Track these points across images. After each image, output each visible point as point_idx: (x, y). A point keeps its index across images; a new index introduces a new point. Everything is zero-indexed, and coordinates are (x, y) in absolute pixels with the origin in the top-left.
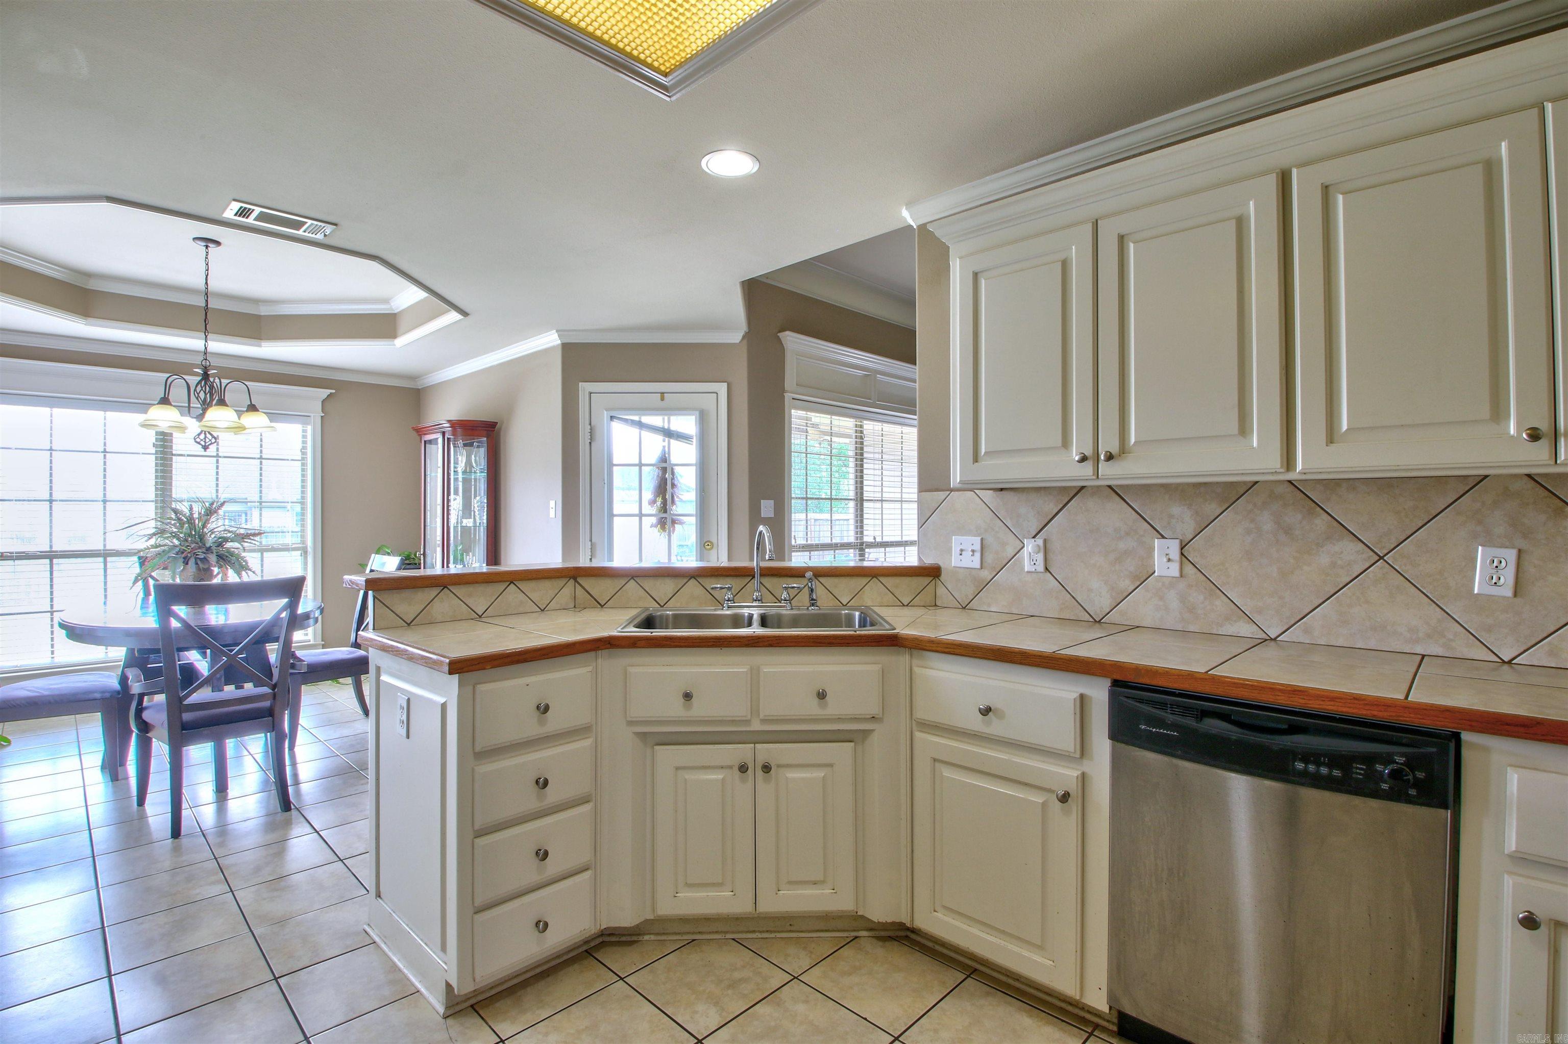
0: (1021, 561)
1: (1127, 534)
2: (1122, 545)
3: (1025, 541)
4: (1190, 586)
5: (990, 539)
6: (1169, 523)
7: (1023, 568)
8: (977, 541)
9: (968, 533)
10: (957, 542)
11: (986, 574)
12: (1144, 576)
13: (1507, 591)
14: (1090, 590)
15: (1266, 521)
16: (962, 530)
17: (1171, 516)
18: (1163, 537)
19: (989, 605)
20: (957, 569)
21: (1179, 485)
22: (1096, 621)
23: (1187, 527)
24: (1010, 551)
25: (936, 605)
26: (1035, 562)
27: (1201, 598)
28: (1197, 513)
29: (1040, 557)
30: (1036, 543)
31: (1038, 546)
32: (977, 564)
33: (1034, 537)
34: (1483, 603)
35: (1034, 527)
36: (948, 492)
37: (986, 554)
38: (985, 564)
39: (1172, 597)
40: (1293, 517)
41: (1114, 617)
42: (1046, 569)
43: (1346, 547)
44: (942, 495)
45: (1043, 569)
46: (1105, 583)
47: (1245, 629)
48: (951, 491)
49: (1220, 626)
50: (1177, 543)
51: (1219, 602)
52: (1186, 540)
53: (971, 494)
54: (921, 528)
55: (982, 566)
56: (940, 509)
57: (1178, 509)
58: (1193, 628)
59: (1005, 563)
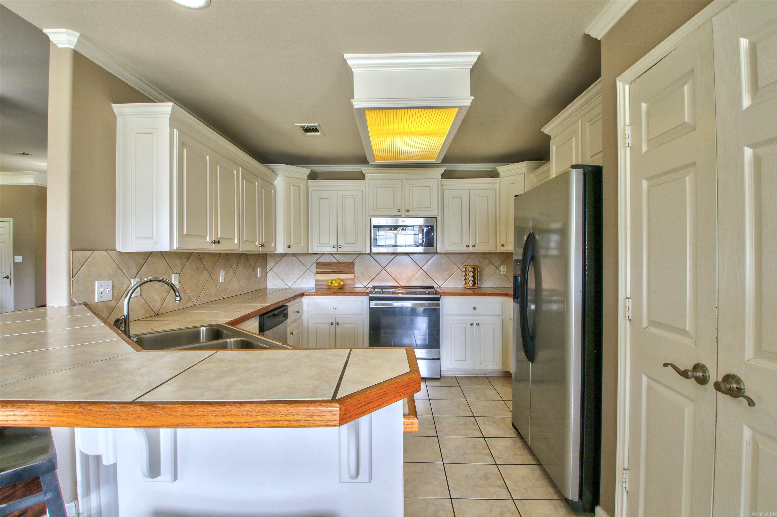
1: (166, 273)
3: (132, 281)
5: (116, 281)
6: (176, 267)
8: (110, 283)
9: (105, 278)
10: (98, 286)
11: (115, 302)
14: (155, 301)
15: (194, 265)
16: (100, 277)
17: (176, 265)
18: (174, 273)
20: (99, 303)
22: (156, 314)
23: (179, 269)
24: (125, 287)
28: (182, 263)
32: (111, 298)
33: (135, 278)
34: (221, 284)
35: (134, 271)
36: (92, 251)
37: (115, 290)
38: (114, 296)
40: (198, 264)
41: (162, 311)
42: (141, 295)
43: (206, 273)
44: (88, 253)
45: (140, 295)
46: (159, 296)
47: (190, 304)
48: (94, 251)
49: (186, 304)
50: (178, 275)
51: (186, 296)
52: (179, 273)
53: (105, 253)
54: (73, 277)
55: (113, 299)
56: (88, 262)
57: (178, 262)
58: (181, 308)
59: (122, 294)
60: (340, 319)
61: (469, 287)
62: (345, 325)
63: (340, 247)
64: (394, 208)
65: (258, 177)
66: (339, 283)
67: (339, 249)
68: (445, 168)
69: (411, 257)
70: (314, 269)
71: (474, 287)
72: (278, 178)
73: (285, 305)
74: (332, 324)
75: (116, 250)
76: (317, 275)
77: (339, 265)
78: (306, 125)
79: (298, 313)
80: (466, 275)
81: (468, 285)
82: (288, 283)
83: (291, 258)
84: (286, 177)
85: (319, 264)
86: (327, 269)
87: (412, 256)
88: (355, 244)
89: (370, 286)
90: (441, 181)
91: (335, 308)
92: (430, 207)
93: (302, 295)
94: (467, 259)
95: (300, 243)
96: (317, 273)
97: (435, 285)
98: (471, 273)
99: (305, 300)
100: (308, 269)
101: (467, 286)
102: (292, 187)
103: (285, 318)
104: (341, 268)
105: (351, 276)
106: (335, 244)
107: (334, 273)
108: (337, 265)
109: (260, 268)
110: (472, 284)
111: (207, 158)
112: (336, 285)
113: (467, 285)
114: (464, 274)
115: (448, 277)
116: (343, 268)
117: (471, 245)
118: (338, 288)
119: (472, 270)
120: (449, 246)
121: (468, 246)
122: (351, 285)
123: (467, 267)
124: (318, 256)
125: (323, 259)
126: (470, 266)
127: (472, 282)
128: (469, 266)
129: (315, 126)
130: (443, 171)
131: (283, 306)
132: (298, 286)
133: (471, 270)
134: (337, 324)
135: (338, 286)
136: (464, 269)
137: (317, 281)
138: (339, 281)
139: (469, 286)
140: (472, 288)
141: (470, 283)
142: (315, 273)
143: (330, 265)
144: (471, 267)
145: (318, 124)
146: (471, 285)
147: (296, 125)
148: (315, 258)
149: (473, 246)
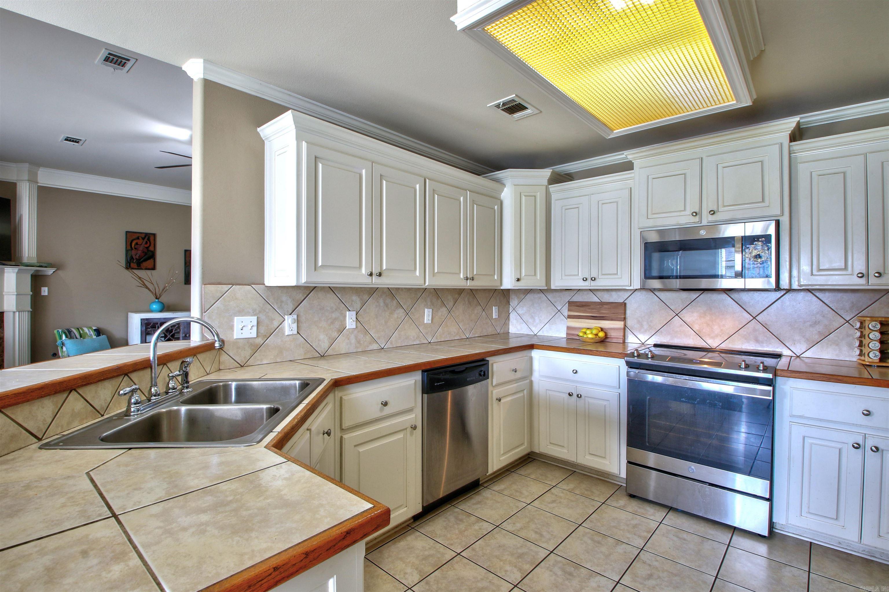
0: (283, 330)
1: (336, 310)
2: (334, 315)
3: (286, 317)
4: (359, 332)
5: (263, 317)
6: (352, 304)
7: (284, 334)
8: (254, 319)
9: (247, 314)
10: (238, 322)
11: (260, 341)
12: (342, 329)
13: (430, 322)
14: (319, 340)
15: (381, 301)
16: (241, 312)
17: (352, 301)
18: (350, 311)
19: (262, 360)
20: (238, 340)
21: (355, 288)
22: (322, 356)
23: (358, 305)
24: (276, 324)
25: (220, 370)
26: (292, 329)
27: (362, 336)
28: (361, 299)
29: (295, 326)
30: (293, 318)
31: (294, 319)
32: (255, 335)
33: (290, 314)
34: (426, 325)
35: (291, 307)
36: (231, 286)
37: (260, 327)
38: (259, 334)
39: (352, 337)
40: (388, 301)
41: (330, 352)
42: (298, 332)
43: (401, 311)
44: (225, 288)
45: (296, 333)
46: (326, 336)
47: (375, 346)
48: (233, 285)
49: (368, 347)
50: (354, 313)
51: (367, 337)
52: (358, 311)
53: (249, 287)
54: (205, 312)
55: (258, 336)
56: (224, 297)
57: (355, 298)
58: (360, 350)
59: (272, 332)
60: (582, 389)
61: (868, 363)
62: (591, 401)
63: (593, 279)
64: (685, 210)
65: (466, 190)
66: (596, 335)
67: (593, 283)
68: (798, 119)
69: (732, 297)
70: (566, 313)
71: (884, 364)
72: (505, 189)
73: (487, 359)
74: (570, 395)
75: (264, 284)
76: (568, 319)
77: (601, 306)
78: (500, 102)
79: (516, 372)
80: (862, 336)
81: (867, 359)
82: (533, 329)
83: (536, 296)
84: (515, 185)
85: (572, 305)
86: (584, 313)
87: (735, 295)
88: (617, 274)
89: (652, 341)
90: (790, 146)
91: (575, 371)
92: (763, 201)
93: (531, 347)
94: (870, 304)
95: (535, 274)
96: (570, 317)
97: (786, 352)
98: (874, 333)
99: (536, 354)
100: (559, 311)
101: (864, 361)
102: (523, 198)
103: (481, 377)
104: (604, 312)
105: (619, 324)
106: (587, 276)
107: (592, 317)
108: (598, 307)
109: (497, 307)
110: (876, 356)
111: (362, 172)
112: (590, 336)
113: (864, 357)
114: (858, 334)
115: (817, 338)
116: (607, 312)
117: (872, 272)
118: (592, 341)
119: (879, 326)
120: (812, 274)
121: (861, 276)
122: (618, 338)
123: (865, 320)
124: (572, 293)
125: (578, 298)
126: (873, 318)
127: (878, 354)
128: (869, 319)
129: (513, 101)
130: (794, 125)
131: (483, 360)
132: (546, 334)
133: (874, 327)
134: (578, 396)
135: (592, 338)
136: (858, 325)
137: (568, 328)
138: (595, 332)
139: (870, 360)
140: (878, 366)
141: (871, 355)
142: (566, 317)
143: (588, 306)
144: (876, 321)
145: (514, 95)
146: (876, 359)
147: (488, 106)
148: (567, 297)
149: (877, 275)
